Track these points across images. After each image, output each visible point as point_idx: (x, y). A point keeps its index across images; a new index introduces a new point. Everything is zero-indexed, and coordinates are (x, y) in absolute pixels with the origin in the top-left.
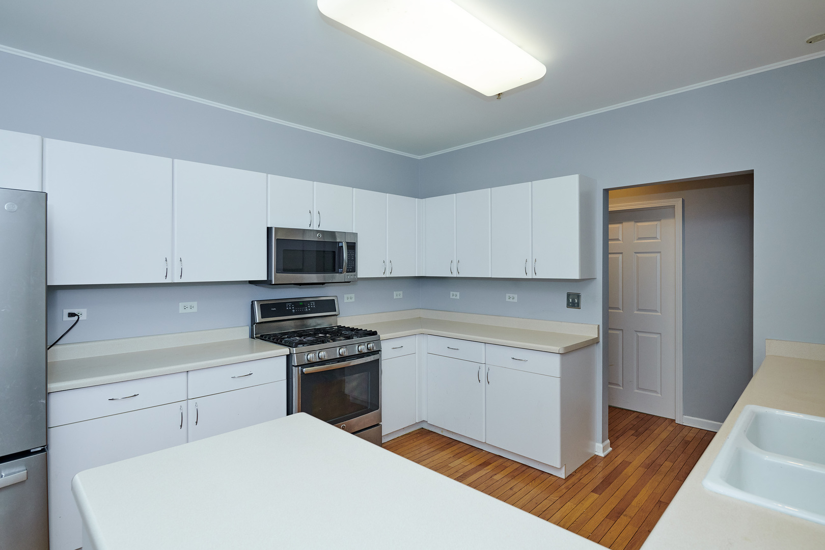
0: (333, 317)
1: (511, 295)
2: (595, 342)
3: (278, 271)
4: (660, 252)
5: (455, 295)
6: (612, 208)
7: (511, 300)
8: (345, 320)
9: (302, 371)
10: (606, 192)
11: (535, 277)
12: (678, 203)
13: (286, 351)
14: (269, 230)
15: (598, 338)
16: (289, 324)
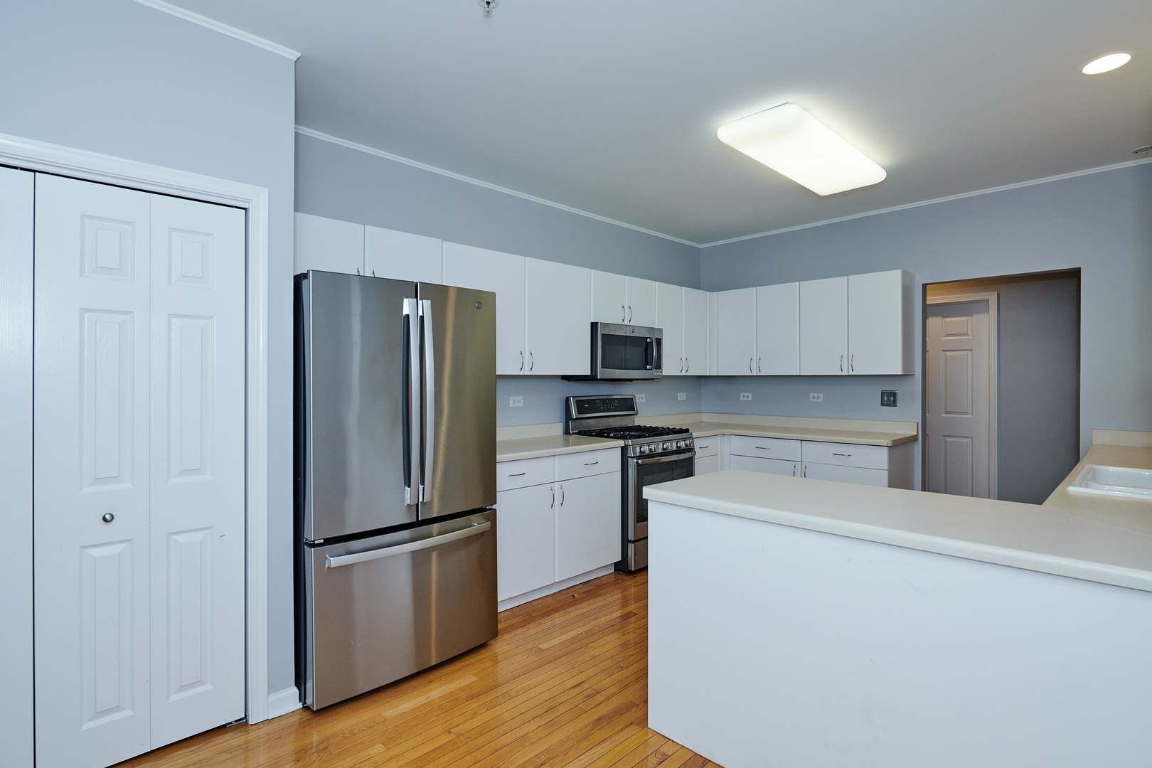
0: (630, 417)
1: (816, 395)
2: (914, 439)
3: (603, 366)
4: (971, 350)
5: (746, 396)
6: (931, 300)
7: (816, 400)
8: (643, 418)
9: (637, 462)
10: (925, 286)
11: (851, 373)
12: (993, 297)
13: (621, 443)
14: (594, 326)
15: (917, 436)
16: (596, 420)
